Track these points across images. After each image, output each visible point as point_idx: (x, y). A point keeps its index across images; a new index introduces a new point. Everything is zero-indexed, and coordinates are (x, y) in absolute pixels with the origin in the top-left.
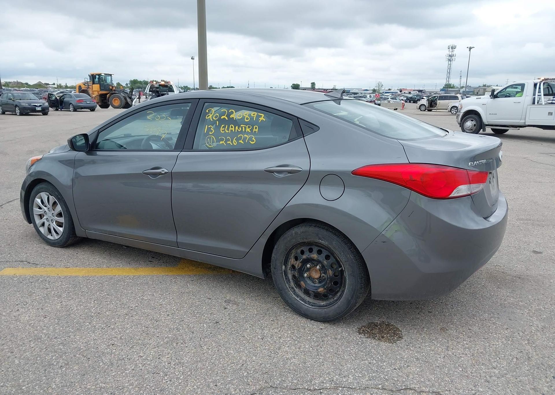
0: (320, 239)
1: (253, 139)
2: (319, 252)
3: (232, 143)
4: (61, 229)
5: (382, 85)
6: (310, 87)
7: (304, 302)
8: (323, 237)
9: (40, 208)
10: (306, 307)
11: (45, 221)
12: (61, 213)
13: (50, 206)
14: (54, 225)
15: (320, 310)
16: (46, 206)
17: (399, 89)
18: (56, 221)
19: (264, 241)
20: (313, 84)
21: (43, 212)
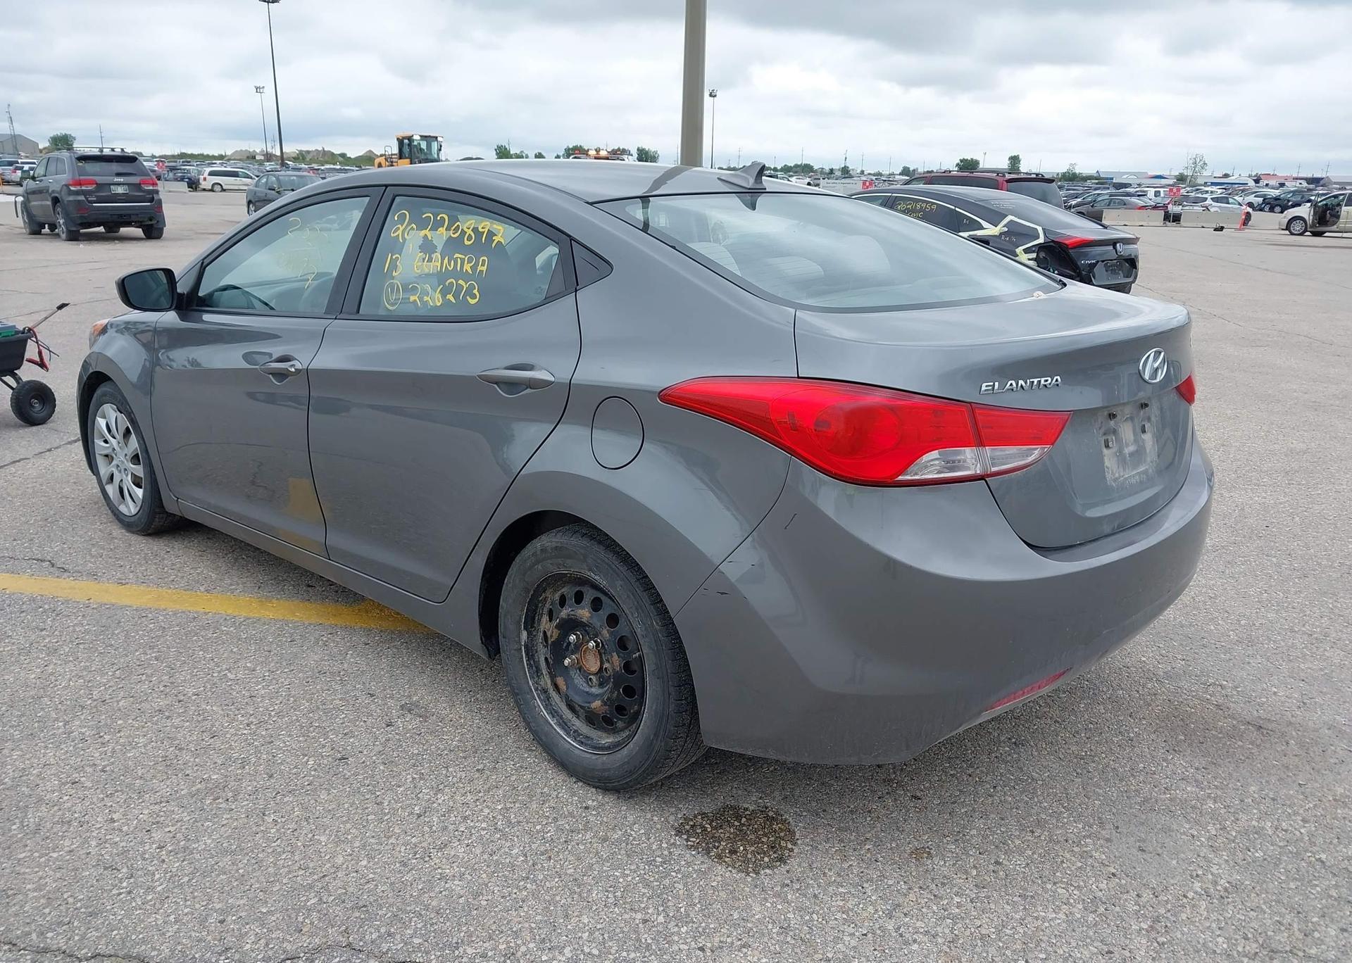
0: (590, 570)
1: (475, 291)
2: (596, 605)
3: (434, 302)
4: (139, 492)
5: (1205, 164)
6: (1007, 167)
7: (565, 730)
8: (597, 567)
9: (106, 442)
10: (567, 746)
11: (115, 470)
12: (138, 454)
13: (119, 437)
14: (128, 481)
15: (594, 757)
16: (114, 438)
17: (1254, 174)
18: (132, 473)
19: (479, 561)
20: (1015, 160)
21: (111, 450)
